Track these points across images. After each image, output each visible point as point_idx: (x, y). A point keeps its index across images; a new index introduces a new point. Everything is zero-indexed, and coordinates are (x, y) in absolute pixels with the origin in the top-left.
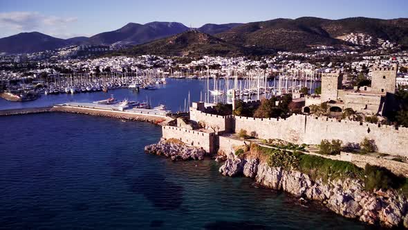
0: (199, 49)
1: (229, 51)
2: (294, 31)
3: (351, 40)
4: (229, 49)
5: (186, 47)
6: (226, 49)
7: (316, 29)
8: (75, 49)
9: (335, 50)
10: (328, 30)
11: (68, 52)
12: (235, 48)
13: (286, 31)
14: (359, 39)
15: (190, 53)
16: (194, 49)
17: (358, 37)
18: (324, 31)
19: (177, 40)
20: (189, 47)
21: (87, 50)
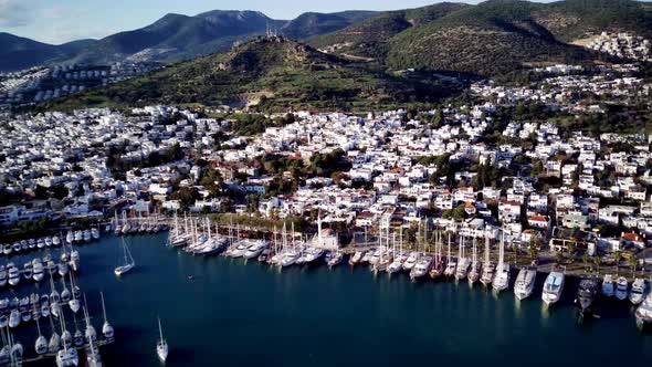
0: (287, 88)
1: (358, 91)
2: (490, 32)
3: (606, 48)
4: (360, 85)
5: (256, 77)
6: (350, 84)
7: (524, 25)
8: (38, 75)
9: (588, 74)
10: (548, 27)
11: (22, 81)
12: (372, 81)
13: (472, 32)
14: (622, 47)
15: (264, 99)
16: (273, 86)
17: (619, 42)
18: (541, 29)
19: (235, 63)
20: (262, 80)
21: (64, 76)
